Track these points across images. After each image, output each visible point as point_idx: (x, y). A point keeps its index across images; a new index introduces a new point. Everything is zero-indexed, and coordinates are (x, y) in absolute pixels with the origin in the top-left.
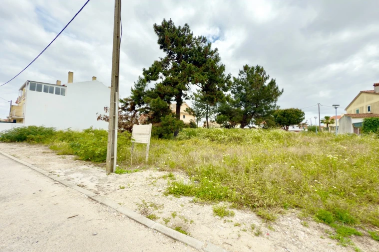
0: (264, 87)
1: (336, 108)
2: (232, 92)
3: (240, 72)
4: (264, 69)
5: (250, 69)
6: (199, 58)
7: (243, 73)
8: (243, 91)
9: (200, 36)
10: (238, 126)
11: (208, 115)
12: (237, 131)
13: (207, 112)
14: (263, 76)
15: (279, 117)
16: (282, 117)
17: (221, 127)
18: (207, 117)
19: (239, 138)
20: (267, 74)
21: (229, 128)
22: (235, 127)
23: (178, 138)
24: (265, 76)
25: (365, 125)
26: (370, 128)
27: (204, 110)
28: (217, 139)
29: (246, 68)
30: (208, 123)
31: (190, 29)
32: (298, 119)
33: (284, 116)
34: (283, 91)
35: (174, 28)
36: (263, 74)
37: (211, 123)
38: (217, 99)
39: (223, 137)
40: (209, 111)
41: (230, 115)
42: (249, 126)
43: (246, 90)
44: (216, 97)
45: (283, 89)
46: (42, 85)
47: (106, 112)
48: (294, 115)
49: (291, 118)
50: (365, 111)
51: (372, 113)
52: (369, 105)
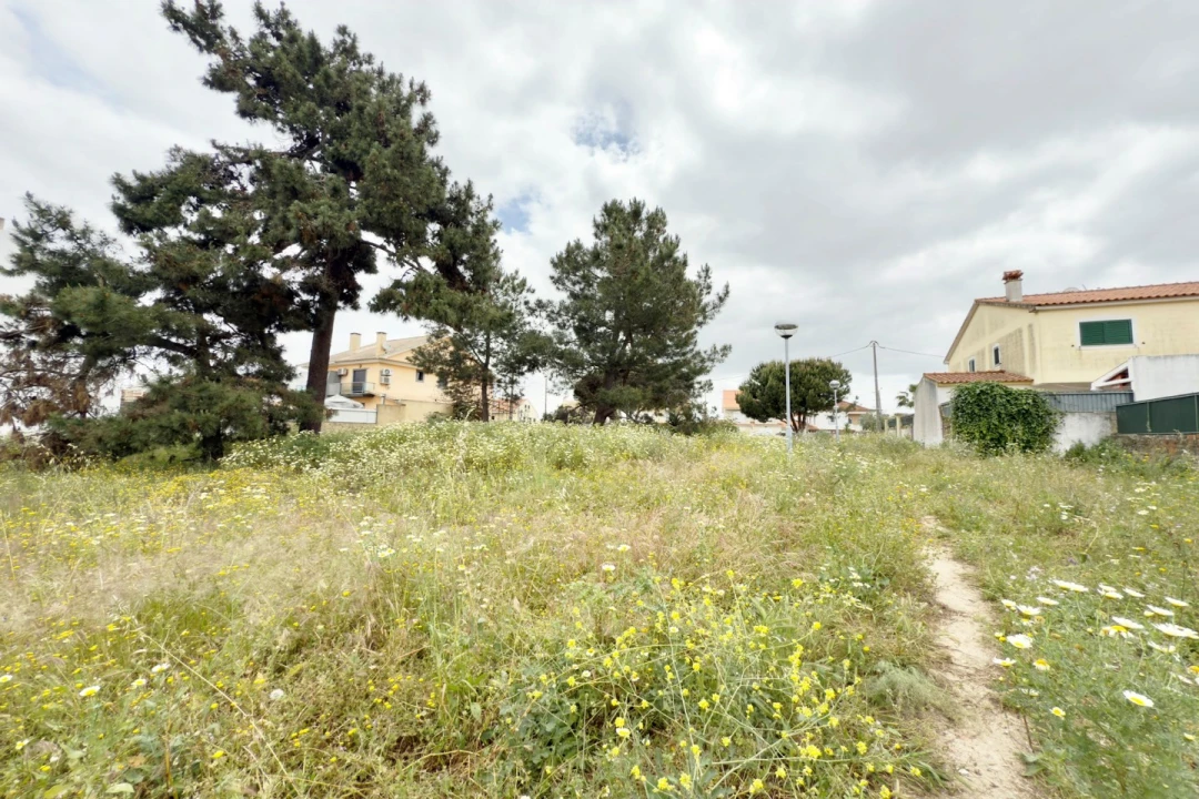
1: (786, 337)
3: (598, 227)
13: (486, 363)
15: (771, 387)
25: (958, 409)
26: (973, 419)
30: (485, 405)
32: (829, 393)
48: (817, 380)
49: (808, 389)
50: (988, 364)
51: (1002, 372)
52: (997, 345)
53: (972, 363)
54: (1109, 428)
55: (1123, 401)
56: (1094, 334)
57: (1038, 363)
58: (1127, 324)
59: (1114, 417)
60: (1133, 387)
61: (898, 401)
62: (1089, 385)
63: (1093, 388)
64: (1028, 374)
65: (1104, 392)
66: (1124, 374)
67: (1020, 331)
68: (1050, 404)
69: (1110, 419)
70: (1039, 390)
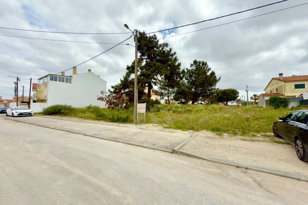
0: (207, 77)
2: (186, 79)
3: (191, 65)
4: (208, 64)
5: (198, 63)
6: (164, 59)
7: (193, 65)
8: (193, 78)
9: (164, 43)
10: (191, 102)
11: (169, 95)
12: (189, 106)
13: (168, 93)
14: (207, 68)
15: (220, 95)
16: (222, 95)
17: (178, 103)
18: (168, 97)
19: (190, 111)
20: (209, 67)
21: (184, 104)
22: (188, 103)
23: (151, 111)
24: (208, 68)
25: (270, 101)
26: (273, 103)
27: (166, 91)
28: (177, 112)
29: (195, 62)
30: (169, 101)
31: (157, 37)
32: (234, 97)
33: (224, 95)
34: (220, 78)
35: (147, 37)
36: (206, 67)
37: (171, 101)
38: (176, 86)
39: (180, 110)
40: (169, 92)
41: (184, 95)
42: (198, 103)
43: (195, 78)
44: (175, 84)
45: (220, 77)
46: (57, 77)
47: (103, 95)
48: (231, 94)
49: (229, 96)
50: (275, 92)
51: (278, 93)
52: (277, 88)
53: (271, 91)
54: (299, 104)
55: (301, 99)
56: (297, 86)
57: (286, 92)
58: (304, 85)
59: (300, 102)
60: (303, 97)
61: (250, 98)
62: (295, 96)
63: (296, 97)
64: (284, 94)
65: (298, 98)
66: (302, 95)
67: (282, 85)
68: (288, 100)
69: (299, 103)
70: (286, 97)
